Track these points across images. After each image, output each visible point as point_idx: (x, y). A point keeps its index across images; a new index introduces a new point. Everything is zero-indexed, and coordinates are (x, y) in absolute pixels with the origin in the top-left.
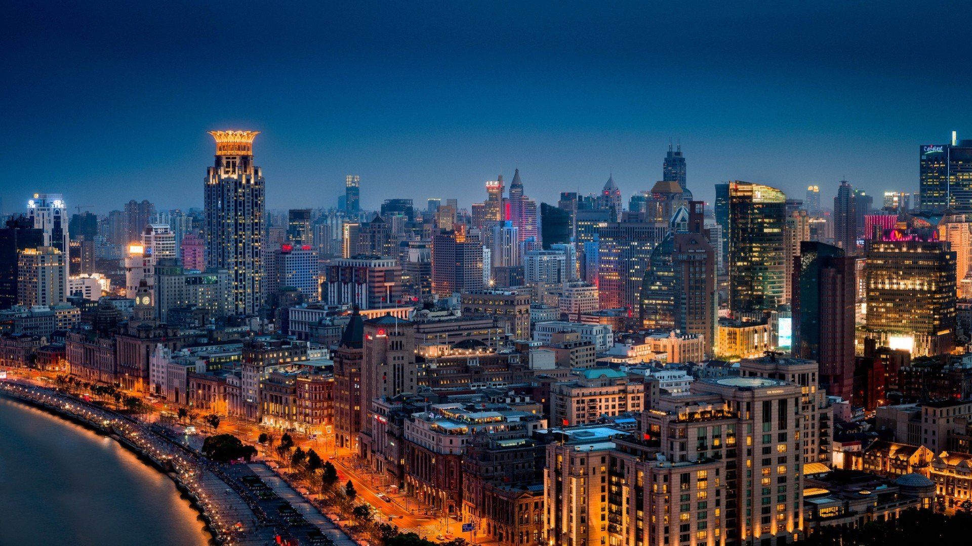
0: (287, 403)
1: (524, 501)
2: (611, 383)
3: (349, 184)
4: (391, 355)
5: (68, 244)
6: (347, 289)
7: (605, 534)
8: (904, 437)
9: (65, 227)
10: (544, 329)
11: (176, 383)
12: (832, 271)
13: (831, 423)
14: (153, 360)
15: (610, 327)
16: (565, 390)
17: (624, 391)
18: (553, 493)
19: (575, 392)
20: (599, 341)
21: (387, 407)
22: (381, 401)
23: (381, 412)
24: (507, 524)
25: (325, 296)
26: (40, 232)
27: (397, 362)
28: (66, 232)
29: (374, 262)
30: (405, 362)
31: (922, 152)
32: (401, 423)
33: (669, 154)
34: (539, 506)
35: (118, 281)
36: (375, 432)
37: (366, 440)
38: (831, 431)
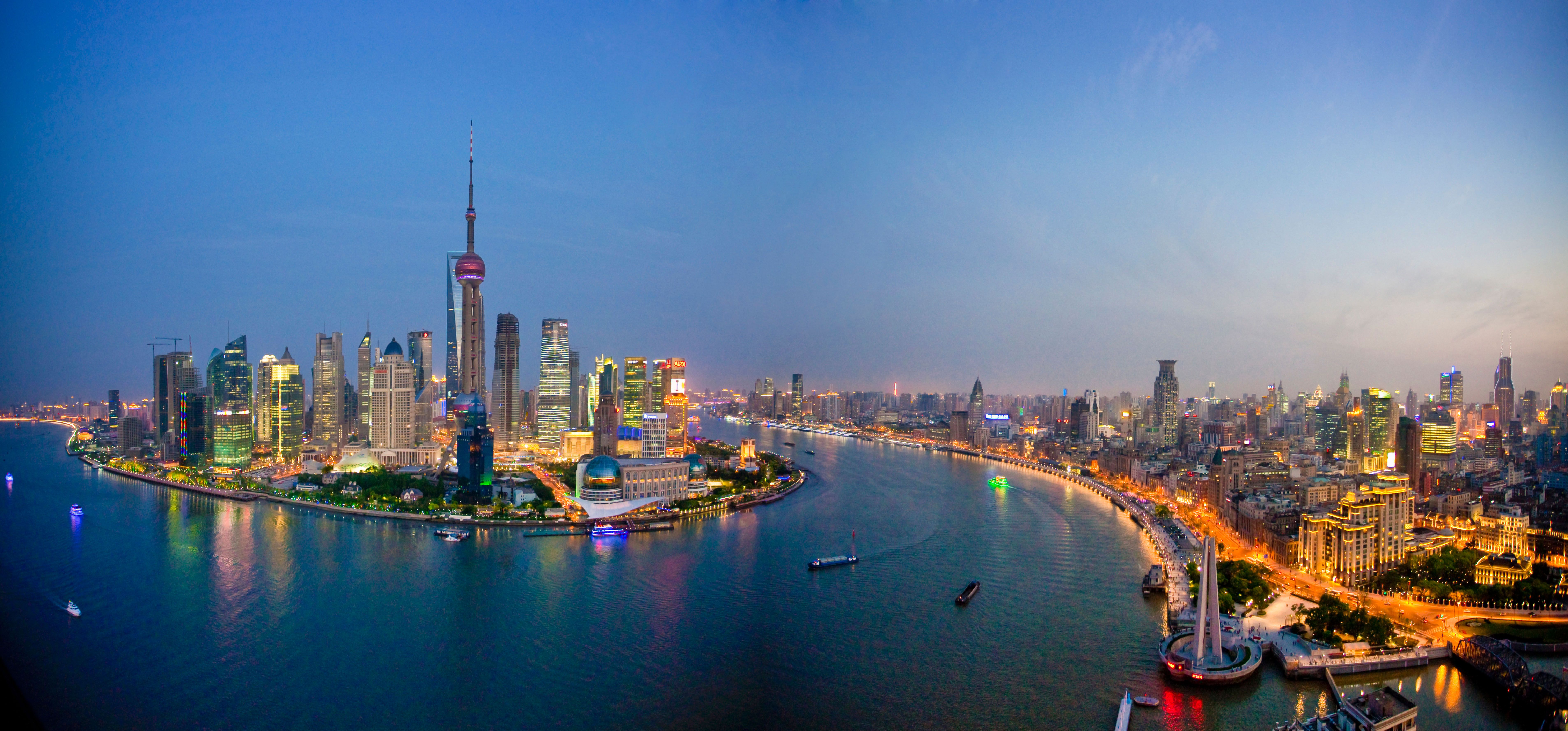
0: (1188, 491)
1: (1291, 544)
2: (1324, 485)
3: (1210, 386)
4: (1234, 469)
5: (1099, 411)
6: (1212, 436)
7: (1324, 561)
8: (1441, 510)
9: (1098, 403)
10: (1294, 458)
11: (1142, 478)
12: (1411, 431)
13: (1413, 504)
14: (1133, 467)
15: (1321, 457)
16: (1305, 488)
17: (1329, 489)
18: (1303, 540)
19: (1310, 489)
20: (1317, 464)
21: (1232, 495)
22: (1229, 491)
23: (1229, 497)
24: (1282, 554)
25: (1203, 439)
26: (1088, 405)
27: (1236, 473)
28: (1098, 406)
29: (1224, 423)
30: (1239, 473)
31: (1441, 376)
32: (1238, 503)
33: (1343, 374)
34: (1297, 547)
35: (1118, 429)
36: (1226, 506)
37: (1222, 510)
38: (1413, 508)
